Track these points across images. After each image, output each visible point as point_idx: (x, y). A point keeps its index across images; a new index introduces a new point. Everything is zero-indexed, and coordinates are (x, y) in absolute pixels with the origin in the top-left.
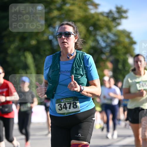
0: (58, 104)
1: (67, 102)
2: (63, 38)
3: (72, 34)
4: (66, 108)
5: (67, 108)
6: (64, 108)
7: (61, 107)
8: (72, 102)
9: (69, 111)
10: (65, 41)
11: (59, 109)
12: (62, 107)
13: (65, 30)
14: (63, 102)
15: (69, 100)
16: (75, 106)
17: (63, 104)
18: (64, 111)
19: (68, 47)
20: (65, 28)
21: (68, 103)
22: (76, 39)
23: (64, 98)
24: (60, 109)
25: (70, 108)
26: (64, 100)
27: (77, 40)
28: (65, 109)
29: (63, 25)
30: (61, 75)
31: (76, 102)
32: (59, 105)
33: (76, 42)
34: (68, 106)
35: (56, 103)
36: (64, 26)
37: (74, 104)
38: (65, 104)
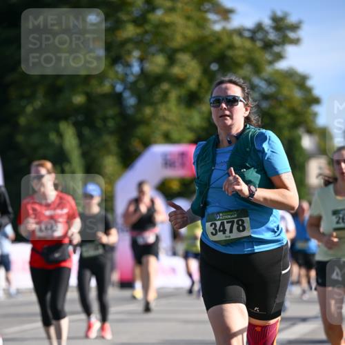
0: (210, 223)
1: (226, 219)
2: (222, 107)
3: (241, 101)
4: (224, 231)
5: (226, 230)
6: (220, 231)
7: (215, 229)
8: (236, 220)
9: (229, 237)
10: (227, 113)
11: (212, 233)
12: (218, 228)
13: (227, 93)
14: (219, 220)
15: (229, 217)
16: (241, 228)
17: (218, 223)
18: (220, 237)
19: (231, 125)
20: (226, 89)
21: (228, 222)
22: (247, 110)
23: (221, 212)
24: (214, 231)
25: (231, 231)
26: (221, 215)
27: (248, 113)
28: (222, 233)
29: (222, 82)
30: (214, 171)
31: (244, 219)
32: (211, 225)
33: (246, 115)
34: (228, 226)
35: (207, 221)
36: (224, 86)
37: (240, 222)
38: (222, 224)
